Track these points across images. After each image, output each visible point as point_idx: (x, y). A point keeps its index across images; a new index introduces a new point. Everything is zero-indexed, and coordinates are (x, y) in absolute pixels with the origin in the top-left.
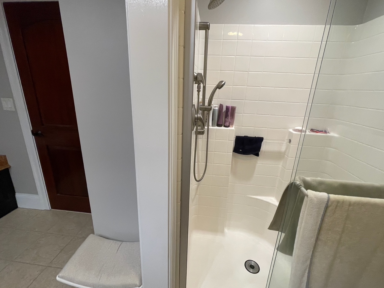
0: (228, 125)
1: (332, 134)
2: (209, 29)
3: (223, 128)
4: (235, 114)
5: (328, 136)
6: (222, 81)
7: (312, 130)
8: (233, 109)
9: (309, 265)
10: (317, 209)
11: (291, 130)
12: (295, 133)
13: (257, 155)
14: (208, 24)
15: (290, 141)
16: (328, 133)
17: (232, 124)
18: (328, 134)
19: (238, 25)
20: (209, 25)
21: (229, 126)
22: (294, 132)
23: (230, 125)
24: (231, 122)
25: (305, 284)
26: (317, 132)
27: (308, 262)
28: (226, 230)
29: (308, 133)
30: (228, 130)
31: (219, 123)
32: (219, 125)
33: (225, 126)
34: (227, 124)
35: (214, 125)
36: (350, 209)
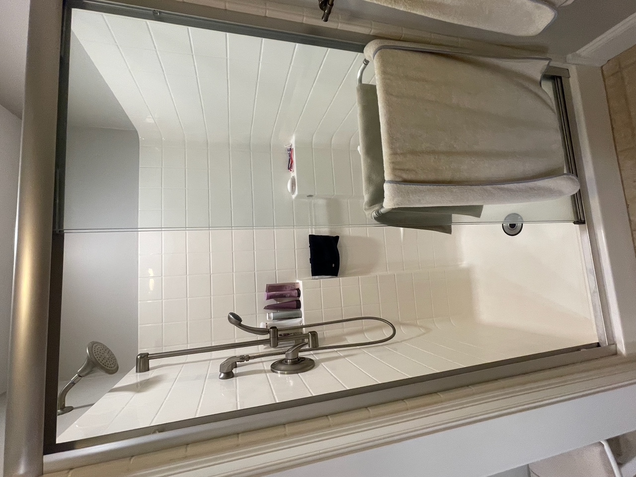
0: (296, 291)
1: (293, 141)
2: (148, 354)
3: (302, 299)
4: (278, 284)
5: (296, 147)
6: (229, 318)
7: (290, 168)
8: (270, 288)
9: (492, 186)
10: (410, 194)
11: (294, 196)
12: (298, 190)
13: (337, 238)
14: (139, 357)
15: (311, 196)
16: (291, 146)
17: (294, 284)
18: (293, 147)
19: (139, 302)
20: (141, 354)
21: (298, 290)
22: (296, 193)
23: (297, 287)
24: (292, 287)
25: (521, 184)
26: (292, 162)
27: (488, 187)
28: (464, 264)
29: (294, 174)
30: (303, 291)
31: (295, 306)
32: (298, 306)
33: (299, 295)
34: (295, 293)
35: (298, 314)
36: (402, 152)
